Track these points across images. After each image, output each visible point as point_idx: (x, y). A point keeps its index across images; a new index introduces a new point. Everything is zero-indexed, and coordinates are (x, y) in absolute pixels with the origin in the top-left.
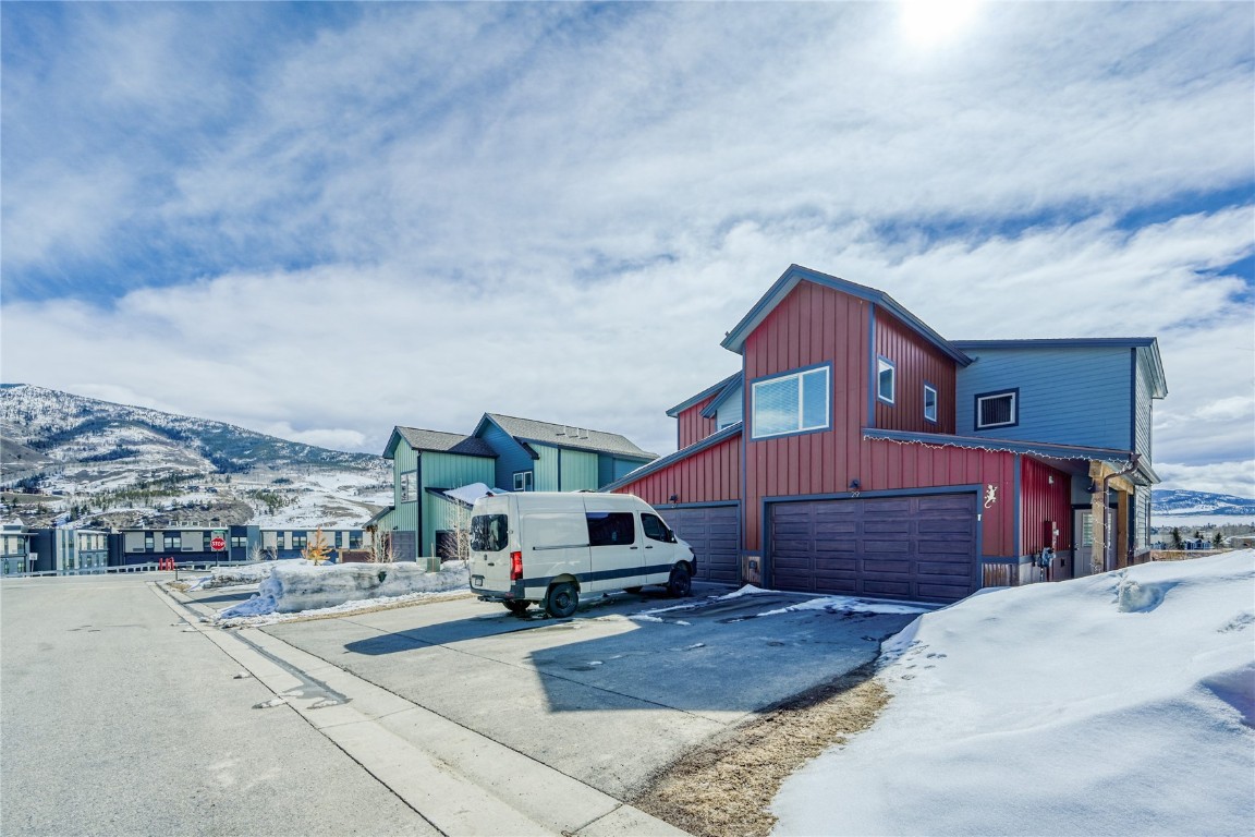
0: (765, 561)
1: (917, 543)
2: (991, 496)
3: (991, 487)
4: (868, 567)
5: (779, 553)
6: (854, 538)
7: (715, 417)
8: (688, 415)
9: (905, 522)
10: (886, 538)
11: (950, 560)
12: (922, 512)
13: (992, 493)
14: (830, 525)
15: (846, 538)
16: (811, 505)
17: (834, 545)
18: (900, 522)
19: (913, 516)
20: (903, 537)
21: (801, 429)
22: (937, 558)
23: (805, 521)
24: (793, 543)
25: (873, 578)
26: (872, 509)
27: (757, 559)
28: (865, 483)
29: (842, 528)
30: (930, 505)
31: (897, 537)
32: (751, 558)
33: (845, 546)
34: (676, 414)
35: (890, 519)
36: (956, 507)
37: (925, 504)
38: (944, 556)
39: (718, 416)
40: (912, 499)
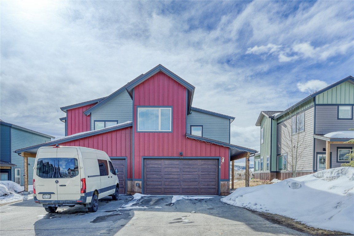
0: (143, 183)
1: (200, 175)
2: (223, 161)
3: (223, 158)
4: (184, 184)
5: (149, 180)
6: (178, 173)
7: (90, 116)
8: (73, 112)
9: (197, 168)
10: (190, 174)
11: (210, 181)
12: (202, 165)
13: (223, 160)
14: (170, 169)
15: (176, 173)
16: (162, 161)
17: (171, 176)
18: (195, 168)
19: (199, 166)
20: (196, 173)
21: (160, 130)
22: (206, 180)
23: (160, 167)
24: (155, 176)
25: (185, 188)
26: (185, 163)
27: (140, 182)
28: (184, 154)
29: (174, 170)
30: (205, 162)
31: (194, 173)
32: (136, 182)
33: (176, 177)
34: (65, 110)
35: (192, 167)
36: (212, 163)
37: (203, 162)
38: (208, 179)
39: (92, 115)
40: (199, 160)
